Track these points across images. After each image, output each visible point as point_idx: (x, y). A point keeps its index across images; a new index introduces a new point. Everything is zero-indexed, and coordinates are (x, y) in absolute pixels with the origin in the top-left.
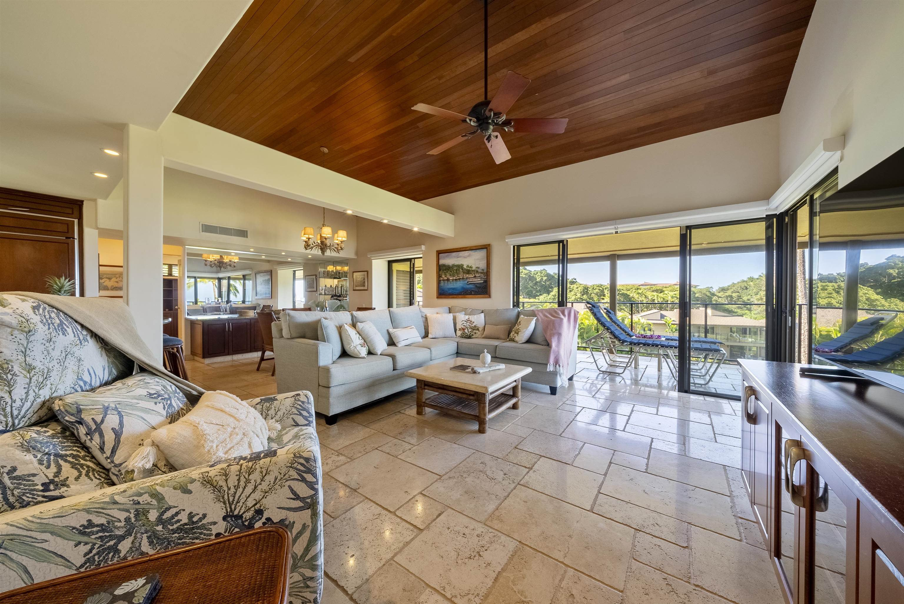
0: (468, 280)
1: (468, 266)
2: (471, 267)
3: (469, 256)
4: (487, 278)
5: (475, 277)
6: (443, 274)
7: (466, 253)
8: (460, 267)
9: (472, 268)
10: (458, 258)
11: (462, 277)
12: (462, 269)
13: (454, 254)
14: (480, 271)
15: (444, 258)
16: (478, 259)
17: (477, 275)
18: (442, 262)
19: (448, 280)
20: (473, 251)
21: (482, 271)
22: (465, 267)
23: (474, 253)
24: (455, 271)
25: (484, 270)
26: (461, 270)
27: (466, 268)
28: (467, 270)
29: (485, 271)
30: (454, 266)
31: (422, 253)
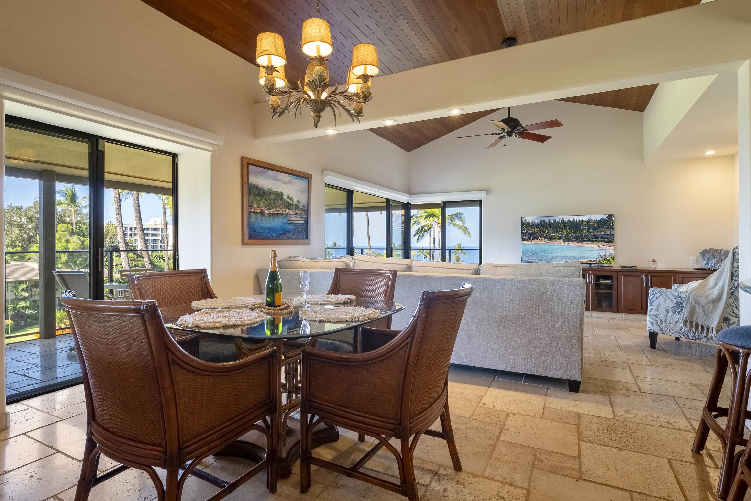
0: (288, 218)
1: (288, 197)
2: (292, 200)
3: (290, 182)
4: (307, 218)
5: (296, 214)
6: (255, 201)
7: (287, 177)
8: (279, 195)
9: (292, 201)
10: (276, 180)
11: (281, 212)
12: (281, 200)
13: (271, 173)
14: (301, 207)
15: (256, 174)
16: (299, 190)
17: (298, 212)
18: (254, 180)
19: (262, 213)
20: (295, 177)
21: (303, 208)
22: (285, 197)
23: (295, 181)
24: (272, 201)
25: (305, 207)
26: (279, 200)
27: (286, 198)
28: (288, 202)
29: (306, 208)
30: (270, 192)
31: (211, 149)
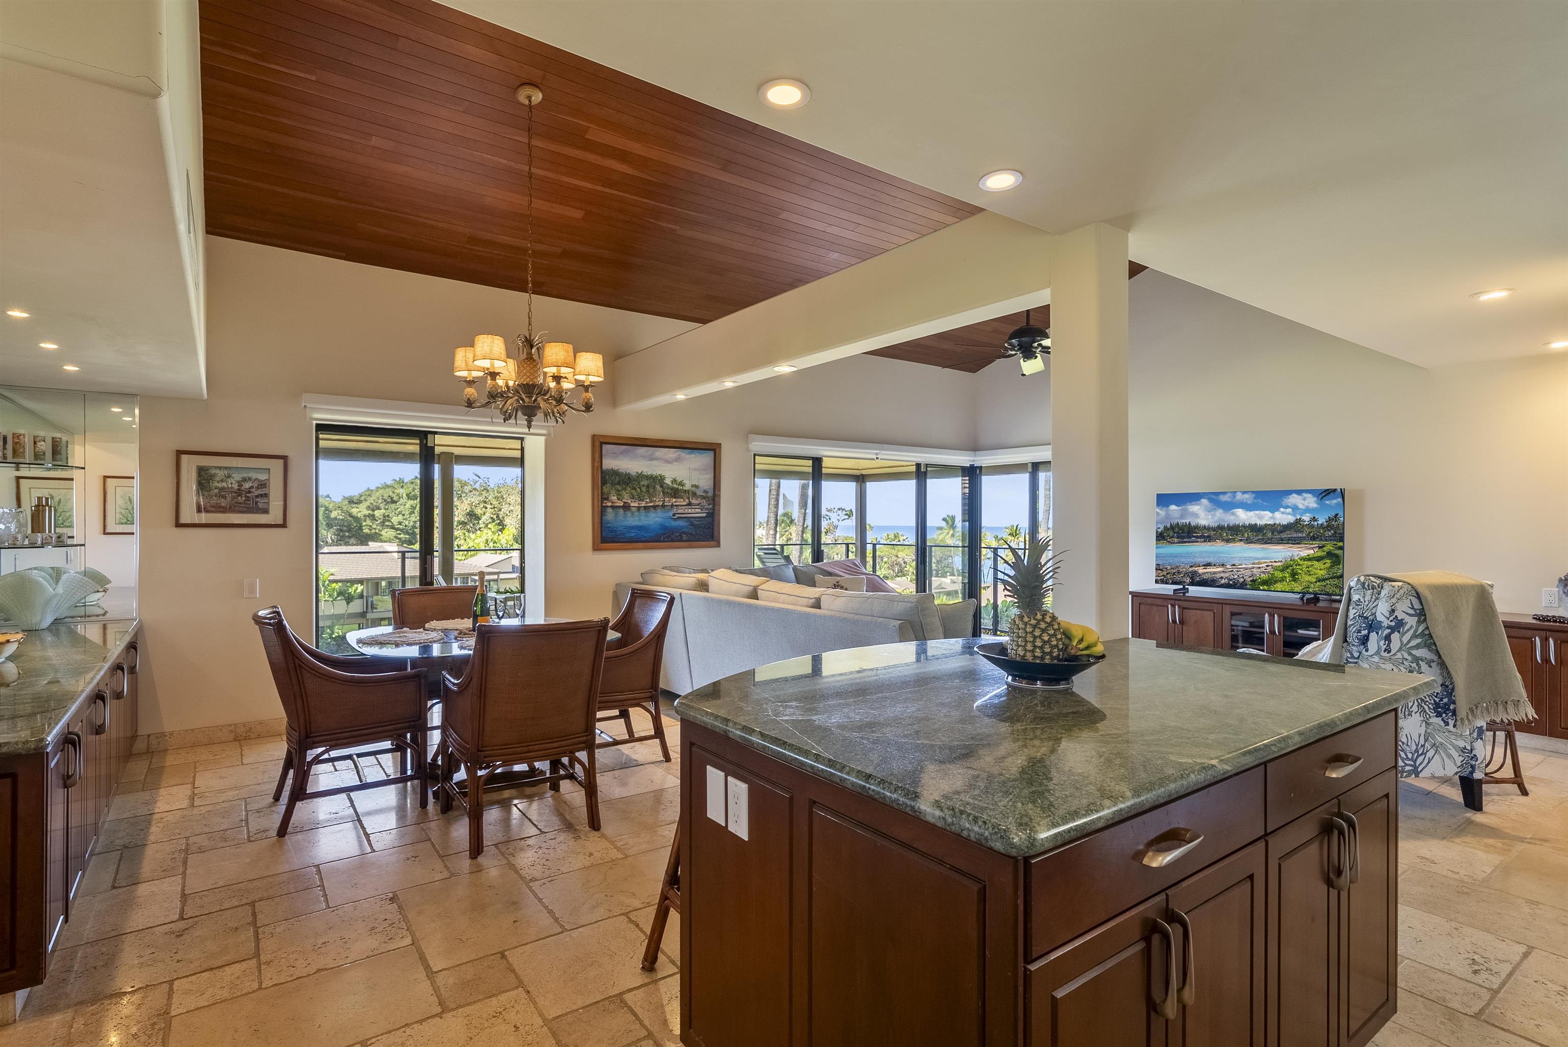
0: (675, 510)
1: (674, 481)
2: (681, 484)
3: (678, 460)
4: (713, 509)
5: (690, 504)
6: (613, 492)
7: (671, 453)
8: (660, 480)
9: (683, 485)
10: (652, 459)
11: (661, 503)
12: (662, 487)
13: (642, 450)
14: (699, 493)
15: (615, 455)
16: (695, 469)
17: (694, 501)
18: (609, 463)
19: (626, 507)
20: (687, 451)
21: (704, 494)
22: (668, 481)
23: (688, 456)
24: (644, 489)
25: (707, 492)
26: (658, 487)
27: (670, 484)
28: (673, 489)
29: (710, 494)
30: (641, 476)
31: (544, 432)
